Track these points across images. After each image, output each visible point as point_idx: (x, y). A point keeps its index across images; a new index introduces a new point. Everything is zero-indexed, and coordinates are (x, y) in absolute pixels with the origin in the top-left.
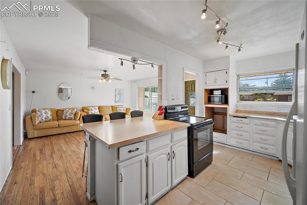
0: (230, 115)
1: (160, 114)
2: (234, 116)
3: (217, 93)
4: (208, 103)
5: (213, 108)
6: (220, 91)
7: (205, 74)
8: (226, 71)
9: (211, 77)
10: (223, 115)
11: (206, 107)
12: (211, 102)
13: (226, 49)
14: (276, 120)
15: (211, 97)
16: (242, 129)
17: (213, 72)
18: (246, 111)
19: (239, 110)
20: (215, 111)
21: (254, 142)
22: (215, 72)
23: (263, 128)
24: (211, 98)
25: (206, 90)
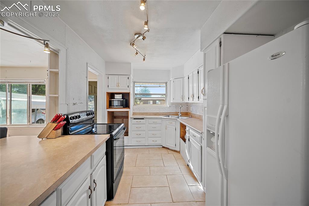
0: (131, 118)
1: (56, 129)
2: (134, 119)
3: (118, 97)
4: (109, 108)
5: (113, 112)
6: (121, 95)
7: (107, 76)
8: (128, 76)
9: (113, 80)
10: (122, 118)
11: (108, 112)
12: (111, 106)
13: (136, 55)
14: (161, 118)
15: (111, 100)
16: (140, 129)
17: (116, 76)
18: (140, 113)
19: (135, 113)
20: (115, 115)
21: (149, 138)
22: (118, 76)
23: (154, 125)
24: (112, 102)
25: (108, 93)
